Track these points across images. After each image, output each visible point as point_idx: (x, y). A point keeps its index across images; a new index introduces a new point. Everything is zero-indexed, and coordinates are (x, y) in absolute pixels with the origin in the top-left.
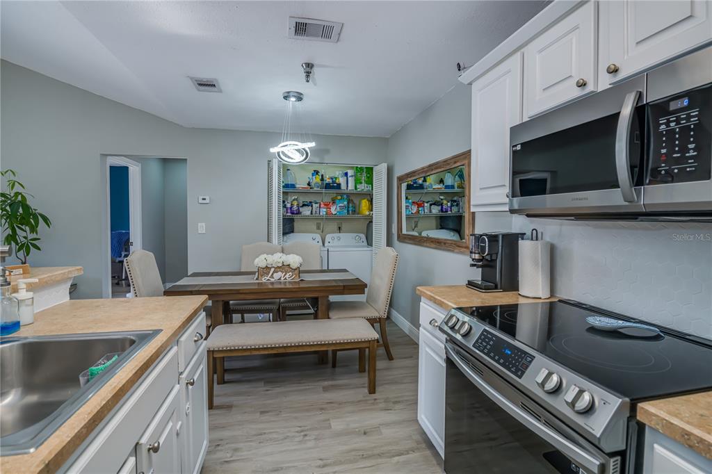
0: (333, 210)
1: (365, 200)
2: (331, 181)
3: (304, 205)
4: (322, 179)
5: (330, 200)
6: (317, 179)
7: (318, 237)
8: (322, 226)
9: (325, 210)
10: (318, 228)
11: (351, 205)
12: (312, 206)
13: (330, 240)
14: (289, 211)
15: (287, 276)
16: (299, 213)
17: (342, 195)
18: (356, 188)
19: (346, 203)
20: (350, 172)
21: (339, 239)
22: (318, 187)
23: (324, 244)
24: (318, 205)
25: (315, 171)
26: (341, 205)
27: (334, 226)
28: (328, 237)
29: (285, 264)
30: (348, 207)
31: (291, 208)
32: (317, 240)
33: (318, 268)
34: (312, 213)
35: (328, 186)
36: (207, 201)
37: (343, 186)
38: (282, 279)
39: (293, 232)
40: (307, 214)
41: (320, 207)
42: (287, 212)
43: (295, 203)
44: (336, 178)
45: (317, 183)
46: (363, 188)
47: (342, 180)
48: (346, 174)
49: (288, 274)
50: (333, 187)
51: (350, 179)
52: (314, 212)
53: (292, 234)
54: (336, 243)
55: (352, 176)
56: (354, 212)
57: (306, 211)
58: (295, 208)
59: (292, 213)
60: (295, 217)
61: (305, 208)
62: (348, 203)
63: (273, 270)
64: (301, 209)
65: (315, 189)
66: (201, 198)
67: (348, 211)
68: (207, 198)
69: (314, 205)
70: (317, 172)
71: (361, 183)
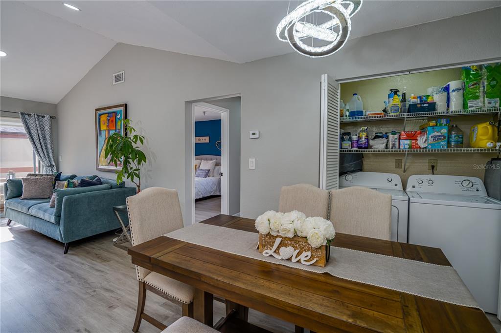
0: (421, 142)
1: (484, 125)
2: (418, 101)
3: (377, 137)
4: (404, 100)
5: (417, 129)
6: (397, 100)
7: (397, 179)
8: (403, 164)
9: (408, 142)
10: (398, 165)
11: (453, 134)
12: (387, 138)
13: (416, 184)
14: (355, 144)
15: (302, 257)
16: (368, 146)
17: (438, 118)
18: (465, 106)
19: (444, 131)
20: (453, 85)
21: (432, 182)
22: (396, 111)
23: (404, 188)
24: (397, 136)
25: (391, 90)
26: (436, 134)
27: (425, 164)
28: (412, 180)
29: (299, 234)
30: (449, 137)
31: (357, 141)
32: (394, 182)
33: (383, 234)
34: (387, 147)
35: (413, 108)
36: (257, 136)
37: (441, 107)
38: (294, 260)
39: (361, 170)
40: (380, 149)
41: (400, 139)
42: (352, 147)
43: (364, 135)
44: (427, 96)
45: (395, 106)
46: (480, 105)
47: (438, 99)
48: (447, 89)
49: (304, 254)
50: (422, 109)
51: (453, 95)
52: (391, 146)
53: (360, 173)
54: (425, 188)
55: (458, 90)
56: (460, 144)
57: (379, 145)
58: (363, 140)
59: (360, 147)
60: (365, 151)
61: (377, 140)
62: (449, 131)
63: (278, 240)
64: (371, 142)
65: (393, 114)
66: (251, 132)
67: (449, 143)
68: (257, 132)
69: (391, 136)
70: (395, 92)
71: (477, 97)
